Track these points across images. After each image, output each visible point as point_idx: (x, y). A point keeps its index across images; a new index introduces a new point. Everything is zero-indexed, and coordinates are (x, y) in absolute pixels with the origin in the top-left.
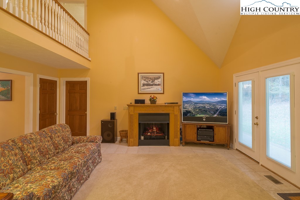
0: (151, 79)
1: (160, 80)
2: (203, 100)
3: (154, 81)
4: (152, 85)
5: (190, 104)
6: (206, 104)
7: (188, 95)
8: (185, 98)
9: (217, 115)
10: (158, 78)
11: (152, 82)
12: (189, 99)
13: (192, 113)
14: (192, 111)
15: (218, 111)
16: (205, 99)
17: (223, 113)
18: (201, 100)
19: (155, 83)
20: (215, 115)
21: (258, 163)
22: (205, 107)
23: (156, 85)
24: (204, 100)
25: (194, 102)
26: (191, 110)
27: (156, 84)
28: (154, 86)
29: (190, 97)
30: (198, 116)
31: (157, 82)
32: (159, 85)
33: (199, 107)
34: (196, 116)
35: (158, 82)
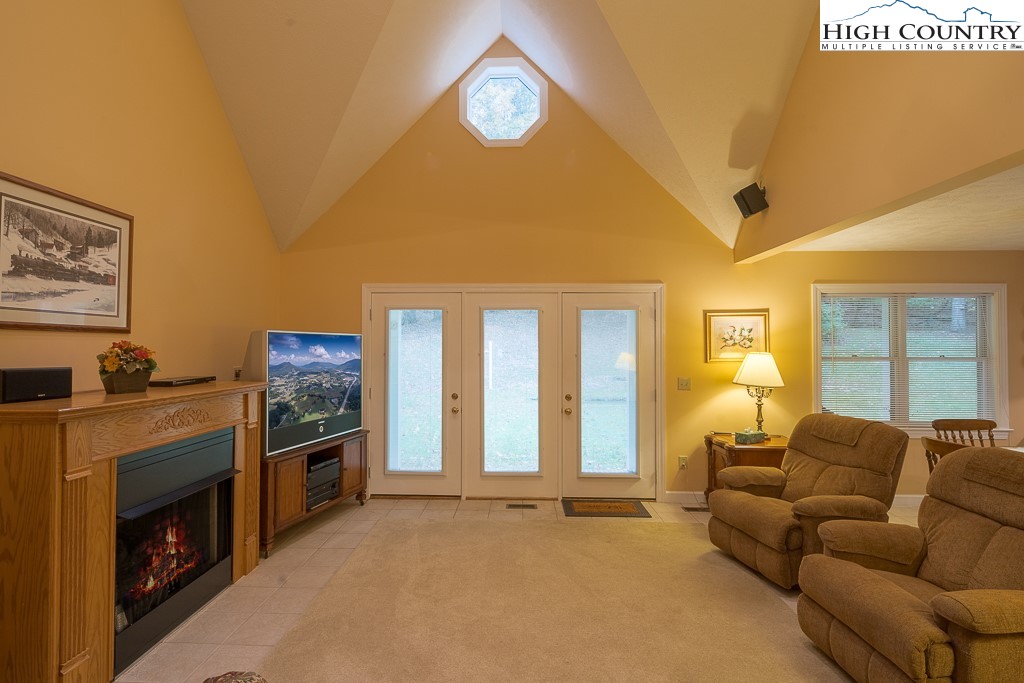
0: (64, 233)
1: (112, 253)
2: (316, 360)
3: (84, 252)
4: (73, 276)
5: (288, 378)
6: (325, 375)
7: (283, 342)
8: (274, 353)
9: (345, 409)
10: (105, 240)
11: (72, 256)
12: (284, 358)
13: (293, 412)
14: (293, 403)
15: (347, 396)
16: (320, 356)
17: (354, 401)
18: (313, 360)
19: (91, 268)
20: (342, 410)
21: (459, 497)
22: (321, 385)
23: (93, 278)
24: (320, 360)
25: (297, 369)
26: (290, 398)
27: (97, 271)
28: (82, 284)
29: (287, 349)
30: (308, 418)
31: (98, 259)
32: (107, 280)
33: (309, 386)
34: (303, 421)
35: (107, 260)
